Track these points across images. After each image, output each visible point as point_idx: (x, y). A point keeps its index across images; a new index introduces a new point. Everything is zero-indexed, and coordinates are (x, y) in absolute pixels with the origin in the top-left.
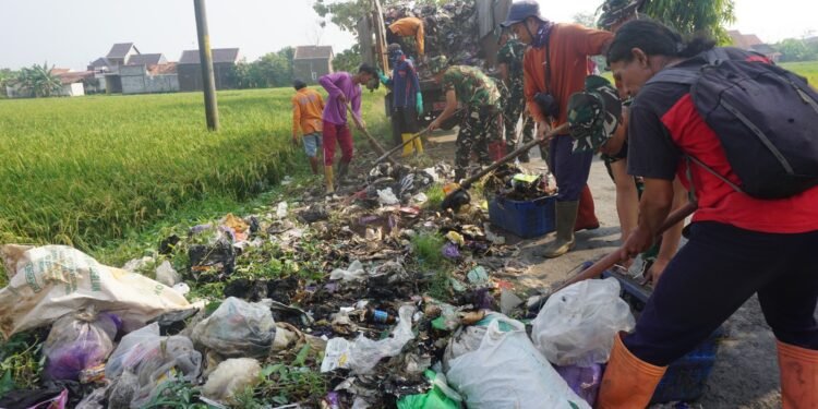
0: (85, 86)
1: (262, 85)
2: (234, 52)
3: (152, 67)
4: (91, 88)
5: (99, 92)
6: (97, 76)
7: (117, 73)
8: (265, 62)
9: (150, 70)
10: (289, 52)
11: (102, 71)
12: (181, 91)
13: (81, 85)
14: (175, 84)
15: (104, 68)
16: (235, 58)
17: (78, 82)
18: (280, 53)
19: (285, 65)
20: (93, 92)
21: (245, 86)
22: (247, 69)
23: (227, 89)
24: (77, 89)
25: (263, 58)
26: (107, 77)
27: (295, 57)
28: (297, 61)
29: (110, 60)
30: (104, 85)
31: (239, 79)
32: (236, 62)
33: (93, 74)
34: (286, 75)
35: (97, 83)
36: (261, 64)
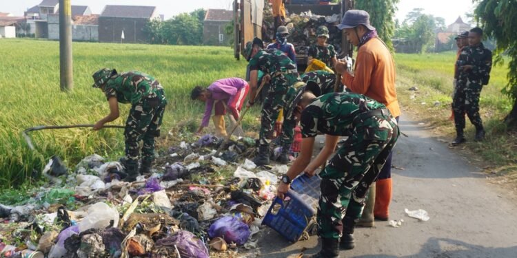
0: (18, 29)
1: (173, 42)
2: (151, 10)
3: (77, 17)
4: (22, 32)
5: (29, 36)
6: (29, 22)
7: (45, 20)
8: (178, 21)
9: (74, 20)
10: (201, 14)
11: (33, 18)
12: (99, 42)
13: (13, 28)
14: (95, 34)
15: (36, 15)
16: (151, 15)
17: (11, 25)
18: (193, 14)
19: (196, 26)
20: (23, 36)
21: (158, 41)
22: (160, 26)
23: (140, 43)
24: (10, 32)
25: (176, 18)
26: (38, 23)
27: (206, 19)
28: (208, 22)
29: (41, 7)
30: (33, 30)
31: (153, 35)
32: (151, 19)
33: (25, 20)
34: (195, 34)
35: (28, 28)
36: (174, 22)
